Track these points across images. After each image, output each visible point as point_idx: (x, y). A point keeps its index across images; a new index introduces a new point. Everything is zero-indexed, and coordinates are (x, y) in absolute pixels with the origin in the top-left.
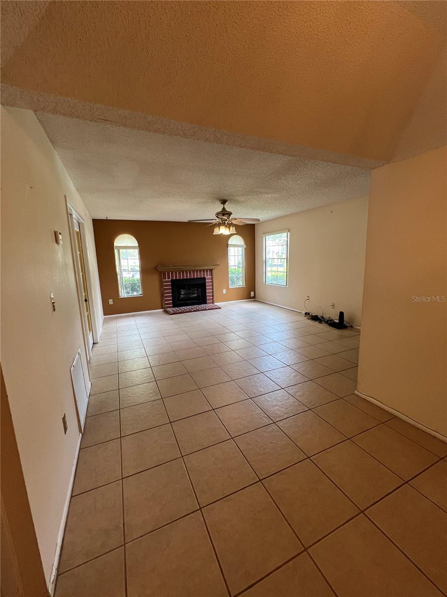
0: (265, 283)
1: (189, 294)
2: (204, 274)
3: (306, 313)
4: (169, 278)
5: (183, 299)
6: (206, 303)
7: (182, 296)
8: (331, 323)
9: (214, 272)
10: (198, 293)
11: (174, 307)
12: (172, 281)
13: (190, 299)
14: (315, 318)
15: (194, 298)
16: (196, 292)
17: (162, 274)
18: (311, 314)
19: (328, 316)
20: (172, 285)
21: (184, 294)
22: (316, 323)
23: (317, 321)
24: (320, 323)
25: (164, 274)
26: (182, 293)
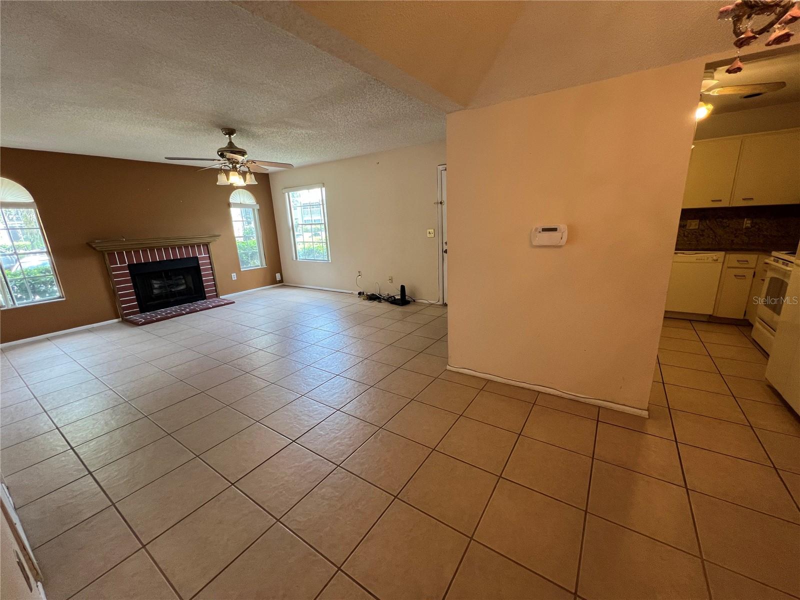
0: (296, 258)
1: (170, 286)
2: (194, 252)
3: (360, 294)
4: (122, 261)
5: (159, 297)
6: (204, 298)
7: (156, 291)
8: (392, 301)
9: (211, 247)
10: (186, 283)
11: (142, 311)
12: (131, 266)
13: (173, 294)
14: (373, 298)
15: (180, 293)
16: (183, 281)
17: (105, 257)
18: (365, 293)
19: (387, 293)
20: (131, 274)
21: (160, 288)
22: (375, 303)
23: (375, 300)
24: (380, 302)
25: (111, 255)
26: (156, 286)
